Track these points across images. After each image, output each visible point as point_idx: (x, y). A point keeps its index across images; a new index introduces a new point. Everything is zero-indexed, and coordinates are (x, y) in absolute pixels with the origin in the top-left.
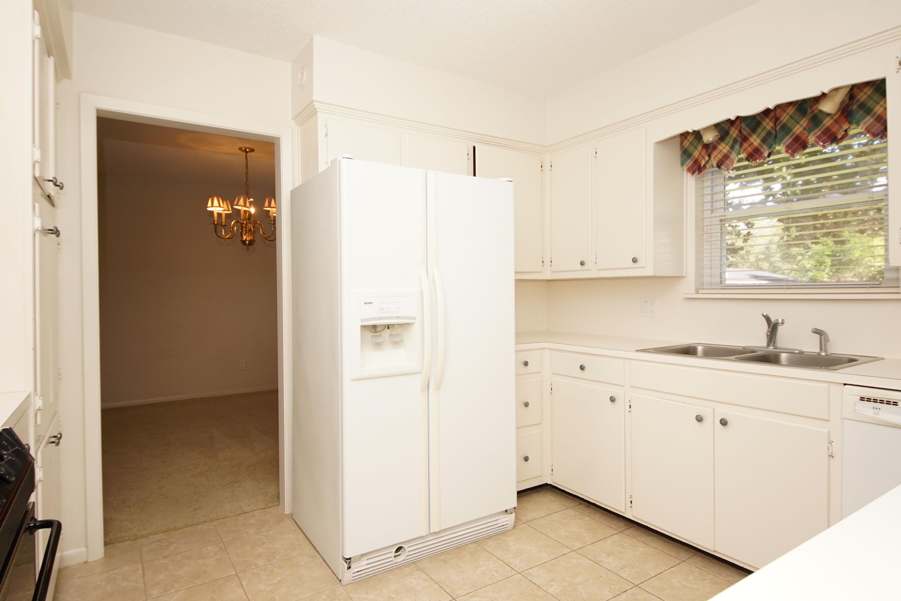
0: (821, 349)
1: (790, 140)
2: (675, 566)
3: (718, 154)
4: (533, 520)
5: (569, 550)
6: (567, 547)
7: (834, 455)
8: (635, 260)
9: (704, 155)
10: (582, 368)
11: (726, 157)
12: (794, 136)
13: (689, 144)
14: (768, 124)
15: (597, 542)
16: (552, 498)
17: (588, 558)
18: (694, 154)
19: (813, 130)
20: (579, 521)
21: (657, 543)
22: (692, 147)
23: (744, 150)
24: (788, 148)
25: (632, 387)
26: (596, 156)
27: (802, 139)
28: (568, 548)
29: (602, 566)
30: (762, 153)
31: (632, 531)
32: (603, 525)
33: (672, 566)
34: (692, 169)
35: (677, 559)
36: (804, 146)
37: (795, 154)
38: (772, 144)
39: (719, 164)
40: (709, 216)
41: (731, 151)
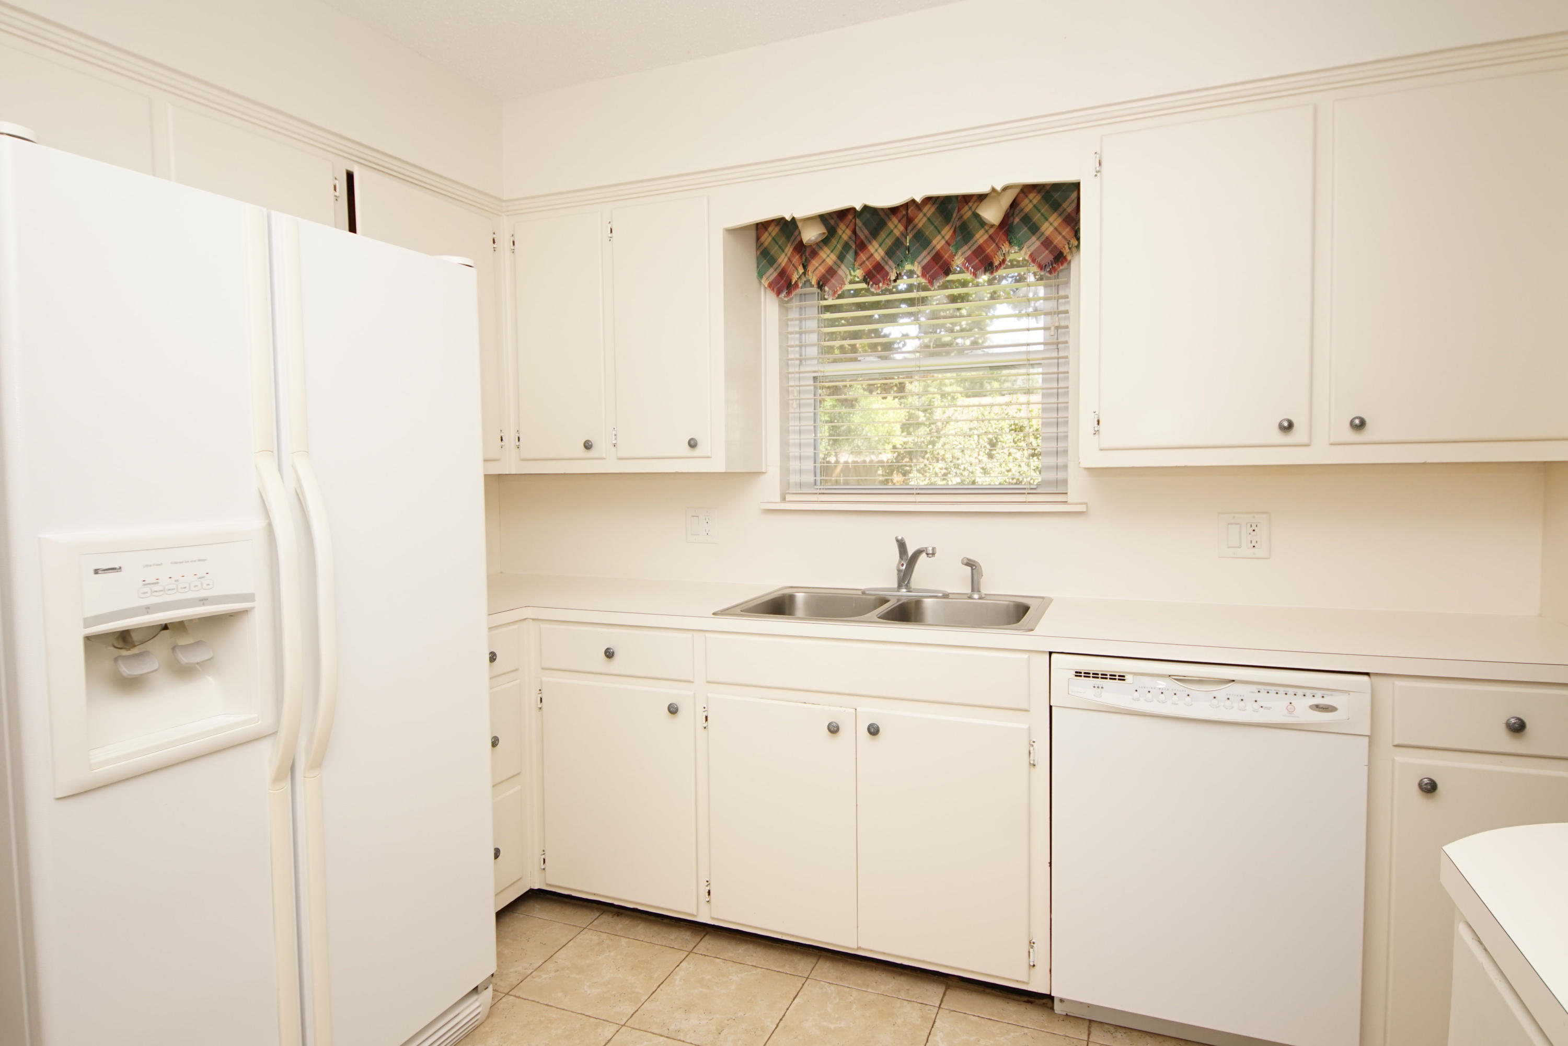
0: (973, 590)
1: (928, 258)
2: (798, 993)
3: (820, 265)
4: (522, 981)
5: (614, 1028)
6: (608, 1021)
7: (1036, 763)
8: (692, 444)
9: (797, 264)
10: (609, 654)
11: (831, 272)
12: (934, 252)
13: (771, 241)
14: (895, 227)
15: (659, 989)
16: (544, 915)
17: (653, 1033)
18: (780, 260)
19: (960, 247)
20: (612, 954)
21: (755, 955)
22: (776, 247)
23: (860, 265)
24: (925, 270)
25: (708, 682)
26: (611, 237)
27: (944, 258)
28: (611, 1024)
29: (683, 1041)
30: (887, 274)
31: (709, 944)
32: (657, 947)
33: (794, 996)
34: (777, 285)
35: (796, 977)
36: (947, 271)
37: (935, 281)
38: (902, 261)
39: (821, 283)
40: (797, 370)
41: (839, 262)
